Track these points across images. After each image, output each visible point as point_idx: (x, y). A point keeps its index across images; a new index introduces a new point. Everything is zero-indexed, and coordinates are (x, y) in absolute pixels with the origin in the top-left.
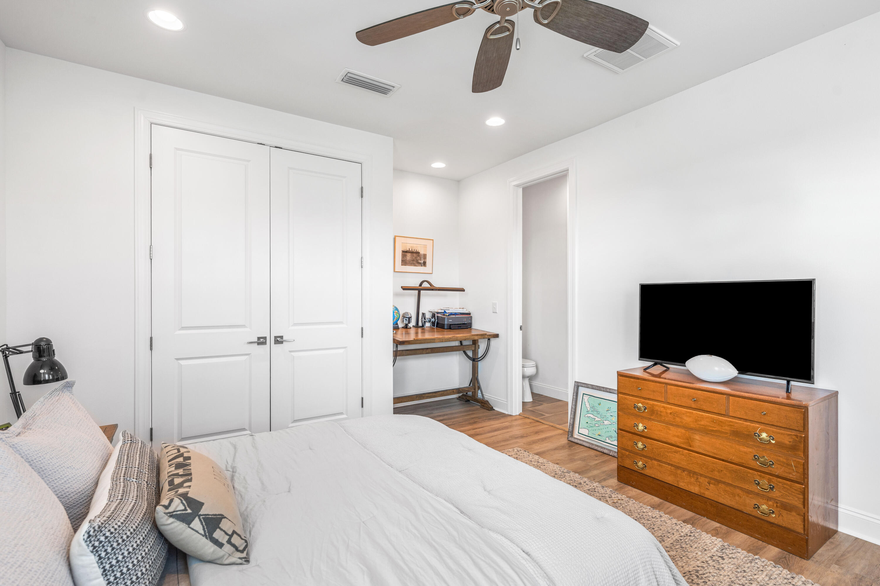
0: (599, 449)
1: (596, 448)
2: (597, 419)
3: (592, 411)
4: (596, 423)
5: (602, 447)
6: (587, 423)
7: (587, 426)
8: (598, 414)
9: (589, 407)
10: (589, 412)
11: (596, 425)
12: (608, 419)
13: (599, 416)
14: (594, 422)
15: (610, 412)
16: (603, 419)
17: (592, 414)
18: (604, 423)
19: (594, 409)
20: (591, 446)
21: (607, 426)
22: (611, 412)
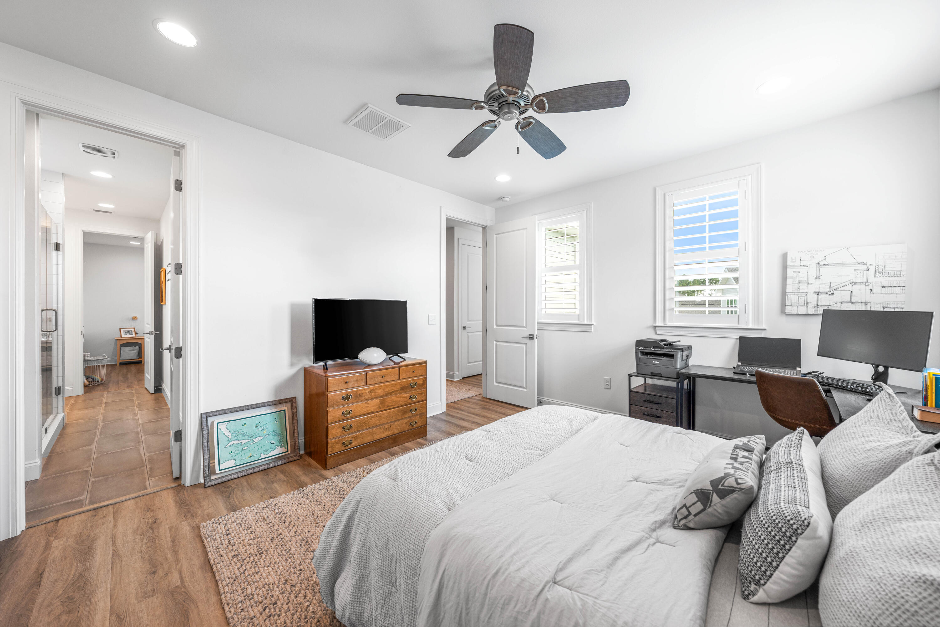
0: (255, 470)
1: (251, 471)
2: (244, 442)
3: (236, 437)
4: (243, 446)
5: (257, 467)
6: (231, 452)
7: (232, 456)
8: (245, 436)
9: (230, 434)
10: (232, 440)
11: (244, 448)
12: (258, 435)
13: (246, 437)
14: (240, 447)
15: (259, 427)
16: (252, 439)
17: (236, 440)
18: (254, 441)
19: (236, 433)
20: (243, 474)
21: (259, 443)
22: (261, 427)
